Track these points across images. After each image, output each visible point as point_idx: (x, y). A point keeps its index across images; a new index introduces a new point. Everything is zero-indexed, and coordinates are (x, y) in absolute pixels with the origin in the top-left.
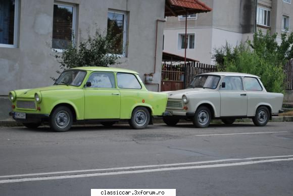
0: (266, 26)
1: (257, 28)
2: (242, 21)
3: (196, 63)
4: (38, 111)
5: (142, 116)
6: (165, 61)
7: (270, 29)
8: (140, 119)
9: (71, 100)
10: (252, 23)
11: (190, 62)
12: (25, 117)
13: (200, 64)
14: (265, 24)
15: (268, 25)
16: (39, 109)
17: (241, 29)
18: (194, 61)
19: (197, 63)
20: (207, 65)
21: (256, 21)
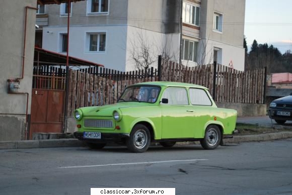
0: (194, 25)
1: (184, 27)
2: (164, 18)
3: (99, 68)
4: (116, 130)
5: (213, 134)
6: (61, 65)
7: (199, 29)
8: (212, 137)
9: (150, 118)
10: (177, 21)
11: (91, 66)
12: (99, 137)
13: (104, 69)
14: (193, 23)
15: (197, 24)
16: (118, 128)
17: (164, 27)
18: (97, 66)
19: (101, 68)
20: (113, 70)
21: (181, 19)
